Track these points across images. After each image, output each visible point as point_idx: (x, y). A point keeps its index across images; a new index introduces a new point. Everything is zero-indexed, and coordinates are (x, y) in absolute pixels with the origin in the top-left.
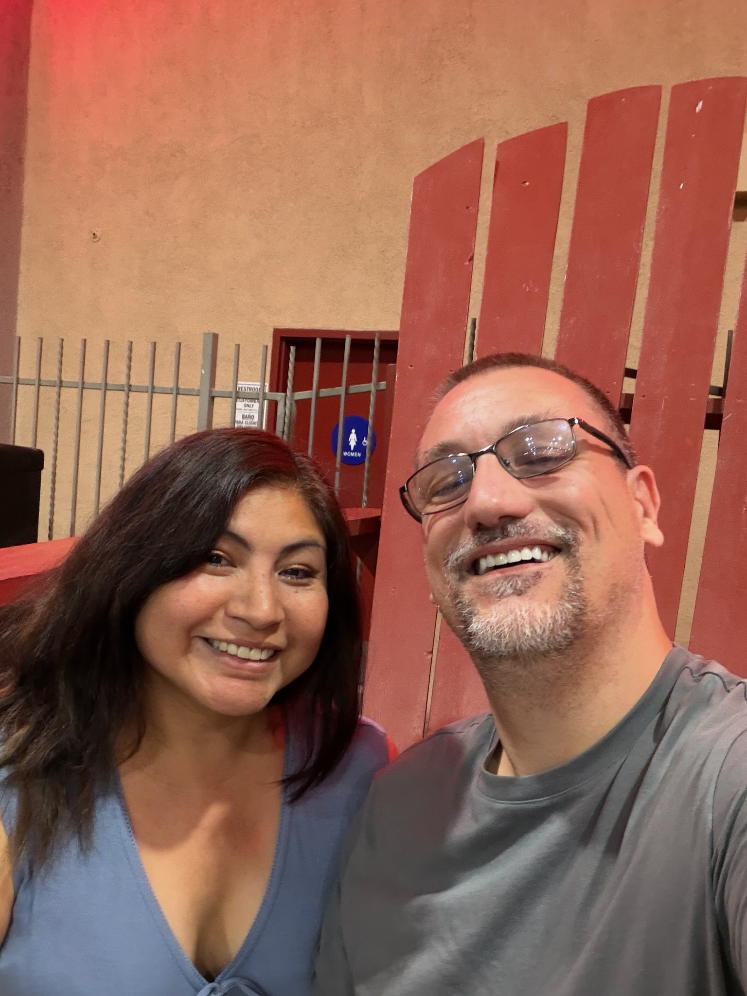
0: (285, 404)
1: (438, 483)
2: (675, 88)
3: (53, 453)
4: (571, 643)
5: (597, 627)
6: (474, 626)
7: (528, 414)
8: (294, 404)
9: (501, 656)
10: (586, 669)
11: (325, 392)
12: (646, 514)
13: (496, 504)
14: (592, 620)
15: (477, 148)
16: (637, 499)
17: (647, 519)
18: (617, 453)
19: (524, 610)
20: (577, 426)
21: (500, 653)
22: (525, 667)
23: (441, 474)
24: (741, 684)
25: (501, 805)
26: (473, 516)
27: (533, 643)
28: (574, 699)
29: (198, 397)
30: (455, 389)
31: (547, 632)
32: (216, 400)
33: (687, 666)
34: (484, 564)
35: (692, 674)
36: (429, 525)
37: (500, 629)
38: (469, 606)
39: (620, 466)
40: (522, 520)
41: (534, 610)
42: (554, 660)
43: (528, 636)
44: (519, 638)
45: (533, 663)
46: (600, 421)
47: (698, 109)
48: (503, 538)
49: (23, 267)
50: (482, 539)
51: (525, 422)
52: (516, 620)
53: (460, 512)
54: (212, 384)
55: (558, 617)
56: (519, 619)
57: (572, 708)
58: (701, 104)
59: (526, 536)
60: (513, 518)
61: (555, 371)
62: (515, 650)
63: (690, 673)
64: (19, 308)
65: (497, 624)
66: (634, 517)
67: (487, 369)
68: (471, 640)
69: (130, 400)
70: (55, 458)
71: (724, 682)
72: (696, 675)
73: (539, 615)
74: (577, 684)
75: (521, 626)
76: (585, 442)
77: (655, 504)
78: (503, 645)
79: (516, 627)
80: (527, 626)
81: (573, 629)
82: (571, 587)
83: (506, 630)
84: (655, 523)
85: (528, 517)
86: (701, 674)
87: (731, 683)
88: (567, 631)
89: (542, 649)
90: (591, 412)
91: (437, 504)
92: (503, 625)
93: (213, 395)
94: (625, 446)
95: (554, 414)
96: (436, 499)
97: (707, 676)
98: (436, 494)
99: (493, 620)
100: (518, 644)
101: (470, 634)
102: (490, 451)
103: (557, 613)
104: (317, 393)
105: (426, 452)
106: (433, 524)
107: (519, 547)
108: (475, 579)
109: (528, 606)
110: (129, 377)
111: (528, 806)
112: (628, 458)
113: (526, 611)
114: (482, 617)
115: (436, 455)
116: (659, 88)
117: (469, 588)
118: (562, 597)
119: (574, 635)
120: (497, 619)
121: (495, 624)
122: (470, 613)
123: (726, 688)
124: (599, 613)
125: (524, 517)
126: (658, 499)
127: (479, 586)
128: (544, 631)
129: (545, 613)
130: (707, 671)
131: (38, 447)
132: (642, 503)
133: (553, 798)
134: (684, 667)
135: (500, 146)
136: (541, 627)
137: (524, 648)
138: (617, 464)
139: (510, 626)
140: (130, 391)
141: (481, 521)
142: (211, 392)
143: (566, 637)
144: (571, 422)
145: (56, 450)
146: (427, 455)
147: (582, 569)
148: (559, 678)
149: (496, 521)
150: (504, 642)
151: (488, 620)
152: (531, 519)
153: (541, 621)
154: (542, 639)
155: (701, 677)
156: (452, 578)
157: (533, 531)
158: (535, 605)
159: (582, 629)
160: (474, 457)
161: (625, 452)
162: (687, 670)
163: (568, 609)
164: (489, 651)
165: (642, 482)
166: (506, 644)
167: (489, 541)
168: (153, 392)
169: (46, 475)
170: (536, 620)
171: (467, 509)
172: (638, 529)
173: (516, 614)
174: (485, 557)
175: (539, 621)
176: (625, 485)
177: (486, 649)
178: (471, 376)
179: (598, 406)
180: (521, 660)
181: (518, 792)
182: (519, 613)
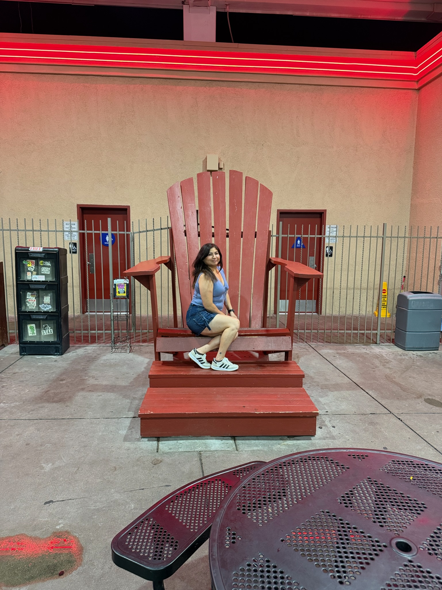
47: (217, 178)
135: (181, 182)
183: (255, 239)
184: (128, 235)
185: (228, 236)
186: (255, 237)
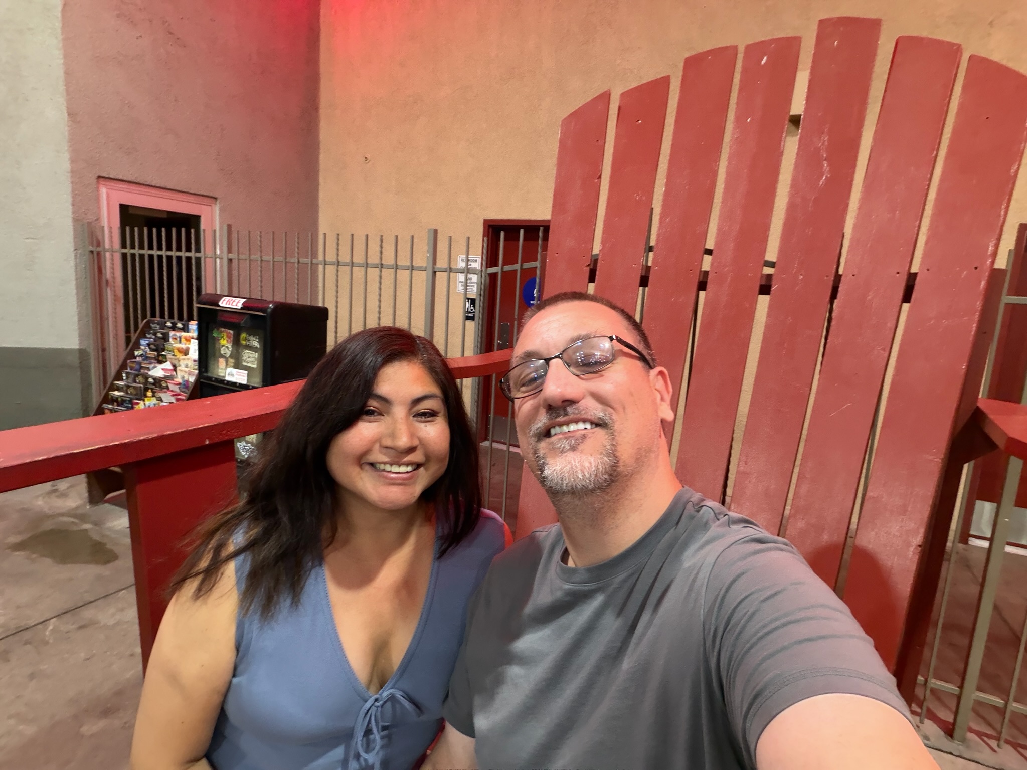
0: (482, 276)
1: (524, 377)
2: (748, 47)
3: (334, 309)
4: (609, 485)
5: (626, 476)
6: (547, 472)
7: (583, 333)
8: (487, 275)
9: (564, 492)
10: (620, 503)
11: (507, 268)
12: (662, 399)
13: (560, 392)
14: (623, 471)
15: (605, 97)
16: (656, 389)
17: (663, 403)
18: (642, 358)
19: (577, 461)
20: (615, 341)
21: (563, 490)
22: (579, 499)
23: (527, 371)
24: (726, 516)
25: (567, 586)
26: (545, 400)
27: (584, 483)
28: (613, 523)
29: (425, 272)
30: (536, 315)
31: (593, 476)
32: (437, 273)
33: (691, 500)
34: (553, 431)
35: (694, 507)
36: (519, 406)
37: (562, 474)
38: (543, 458)
39: (644, 368)
40: (576, 404)
41: (583, 461)
42: (598, 495)
43: (580, 479)
44: (574, 480)
45: (585, 497)
46: (631, 338)
47: (763, 62)
48: (564, 416)
49: (321, 181)
50: (552, 416)
51: (581, 338)
52: (572, 468)
53: (538, 398)
54: (434, 262)
55: (600, 467)
56: (574, 467)
57: (612, 528)
58: (765, 58)
59: (578, 415)
60: (571, 402)
61: (603, 304)
62: (572, 488)
63: (692, 506)
64: (320, 209)
65: (560, 471)
66: (654, 401)
67: (558, 302)
68: (544, 481)
69: (383, 274)
70: (337, 312)
71: (715, 514)
72: (696, 507)
73: (587, 464)
74: (615, 513)
75: (576, 472)
76: (621, 351)
77: (668, 392)
78: (564, 485)
79: (573, 472)
80: (579, 472)
81: (610, 475)
82: (608, 447)
83: (566, 475)
84: (668, 405)
85: (580, 402)
86: (699, 507)
87: (720, 514)
88: (606, 476)
89: (590, 487)
90: (626, 331)
91: (525, 392)
92: (564, 472)
93: (435, 270)
94: (649, 354)
95: (600, 332)
96: (523, 389)
97: (704, 508)
98: (523, 385)
99: (558, 468)
100: (574, 484)
101: (544, 478)
102: (557, 357)
103: (598, 463)
104: (502, 268)
105: (517, 357)
106: (523, 404)
107: (576, 421)
108: (548, 440)
109: (579, 458)
110: (381, 259)
111: (583, 588)
112: (651, 362)
113: (578, 462)
114: (550, 466)
115: (523, 359)
116: (735, 48)
117: (543, 445)
118: (602, 453)
119: (611, 479)
120: (560, 467)
121: (558, 471)
122: (544, 463)
123: (716, 517)
124: (628, 467)
125: (578, 402)
126: (671, 389)
127: (550, 444)
128: (591, 476)
129: (590, 463)
130: (704, 504)
131: (326, 306)
132: (659, 391)
133: (599, 583)
134: (687, 502)
135: (623, 95)
136: (588, 473)
137: (578, 487)
138: (643, 367)
139: (568, 472)
140: (382, 268)
141: (551, 404)
142: (433, 268)
143: (605, 480)
144: (611, 338)
145: (337, 307)
146: (517, 359)
147: (616, 438)
148: (603, 508)
149: (560, 403)
150: (565, 483)
151: (554, 468)
152: (582, 404)
153: (589, 469)
154: (590, 481)
155: (699, 509)
156: (533, 440)
157: (584, 412)
158: (584, 457)
159: (616, 476)
160: (547, 361)
161: (648, 357)
162: (690, 503)
163: (606, 461)
164: (556, 489)
165: (660, 377)
166: (567, 484)
167: (556, 418)
168: (397, 269)
169: (330, 324)
170: (585, 468)
171: (542, 395)
172: (656, 411)
173: (572, 464)
174: (554, 427)
175: (587, 468)
176: (649, 381)
177: (554, 488)
178: (547, 307)
179: (631, 327)
180: (577, 495)
181: (577, 578)
182: (574, 464)
183: (906, 306)
186: (907, 298)
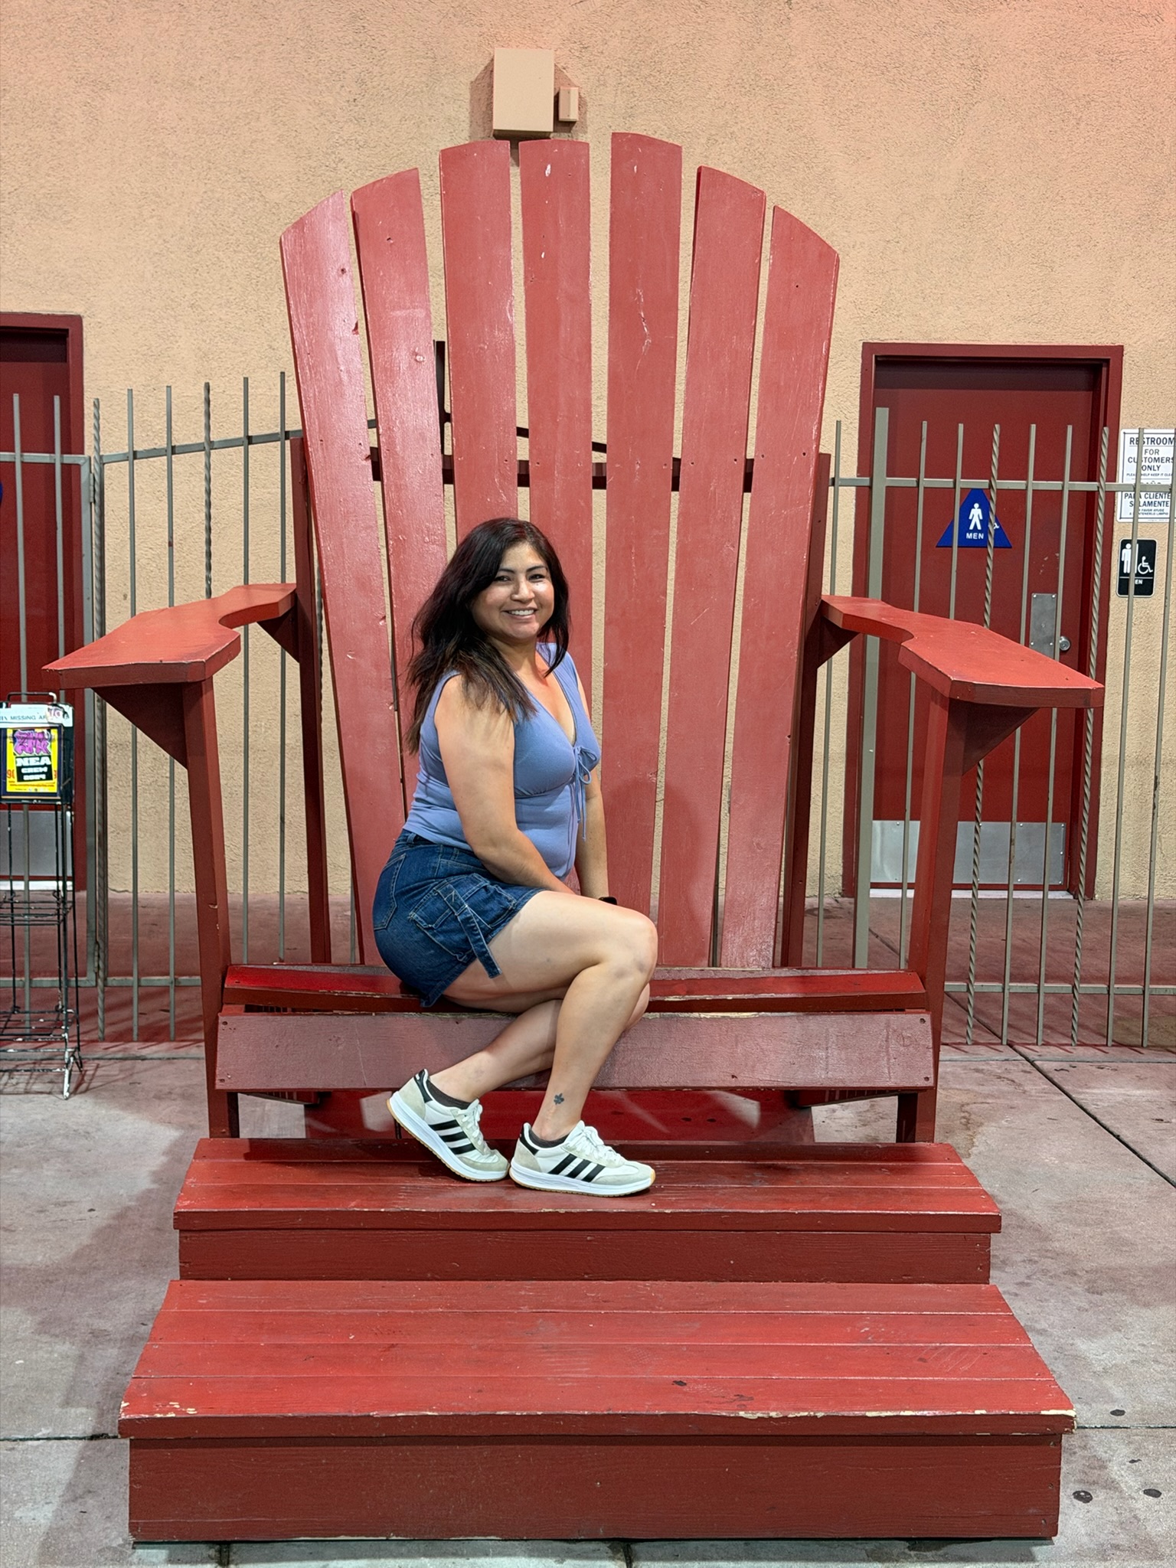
47: (547, 172)
58: (549, 167)
135: (355, 194)
183: (747, 496)
184: (71, 472)
185: (599, 482)
186: (747, 487)
